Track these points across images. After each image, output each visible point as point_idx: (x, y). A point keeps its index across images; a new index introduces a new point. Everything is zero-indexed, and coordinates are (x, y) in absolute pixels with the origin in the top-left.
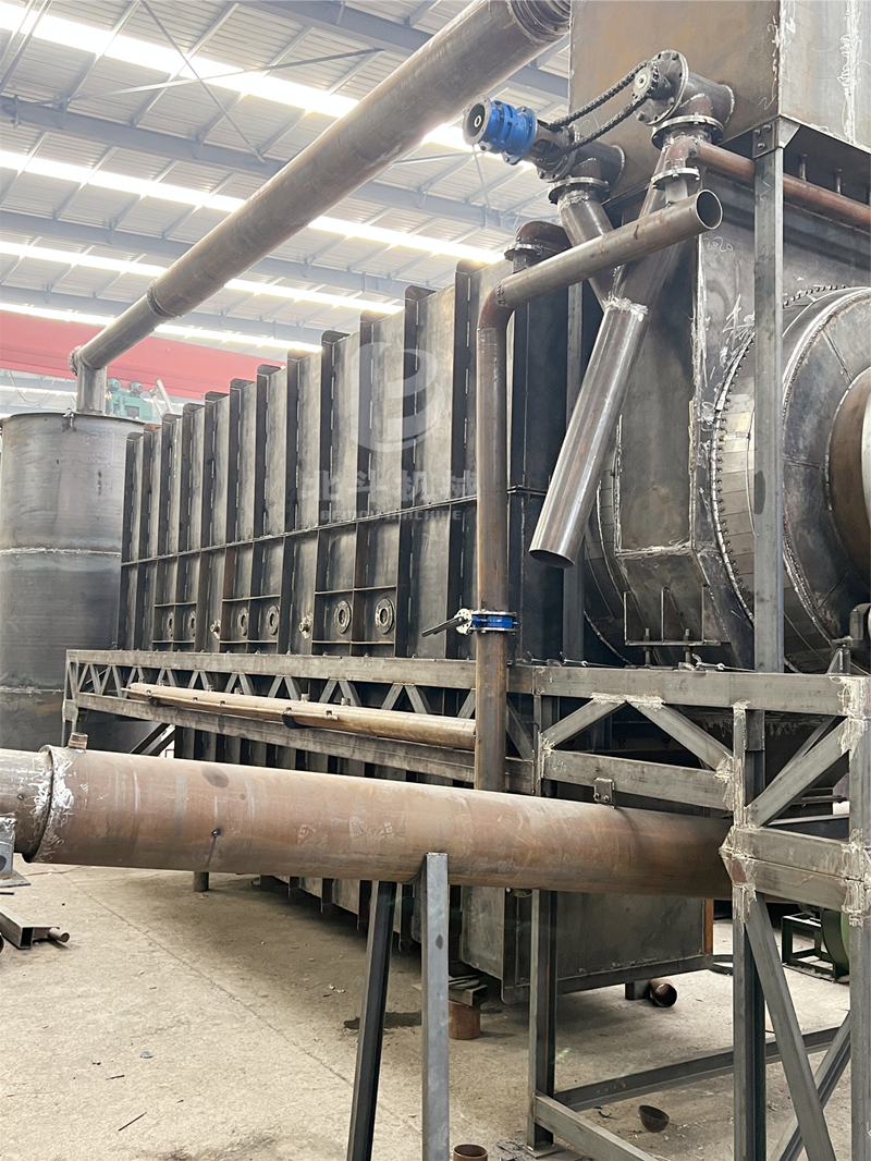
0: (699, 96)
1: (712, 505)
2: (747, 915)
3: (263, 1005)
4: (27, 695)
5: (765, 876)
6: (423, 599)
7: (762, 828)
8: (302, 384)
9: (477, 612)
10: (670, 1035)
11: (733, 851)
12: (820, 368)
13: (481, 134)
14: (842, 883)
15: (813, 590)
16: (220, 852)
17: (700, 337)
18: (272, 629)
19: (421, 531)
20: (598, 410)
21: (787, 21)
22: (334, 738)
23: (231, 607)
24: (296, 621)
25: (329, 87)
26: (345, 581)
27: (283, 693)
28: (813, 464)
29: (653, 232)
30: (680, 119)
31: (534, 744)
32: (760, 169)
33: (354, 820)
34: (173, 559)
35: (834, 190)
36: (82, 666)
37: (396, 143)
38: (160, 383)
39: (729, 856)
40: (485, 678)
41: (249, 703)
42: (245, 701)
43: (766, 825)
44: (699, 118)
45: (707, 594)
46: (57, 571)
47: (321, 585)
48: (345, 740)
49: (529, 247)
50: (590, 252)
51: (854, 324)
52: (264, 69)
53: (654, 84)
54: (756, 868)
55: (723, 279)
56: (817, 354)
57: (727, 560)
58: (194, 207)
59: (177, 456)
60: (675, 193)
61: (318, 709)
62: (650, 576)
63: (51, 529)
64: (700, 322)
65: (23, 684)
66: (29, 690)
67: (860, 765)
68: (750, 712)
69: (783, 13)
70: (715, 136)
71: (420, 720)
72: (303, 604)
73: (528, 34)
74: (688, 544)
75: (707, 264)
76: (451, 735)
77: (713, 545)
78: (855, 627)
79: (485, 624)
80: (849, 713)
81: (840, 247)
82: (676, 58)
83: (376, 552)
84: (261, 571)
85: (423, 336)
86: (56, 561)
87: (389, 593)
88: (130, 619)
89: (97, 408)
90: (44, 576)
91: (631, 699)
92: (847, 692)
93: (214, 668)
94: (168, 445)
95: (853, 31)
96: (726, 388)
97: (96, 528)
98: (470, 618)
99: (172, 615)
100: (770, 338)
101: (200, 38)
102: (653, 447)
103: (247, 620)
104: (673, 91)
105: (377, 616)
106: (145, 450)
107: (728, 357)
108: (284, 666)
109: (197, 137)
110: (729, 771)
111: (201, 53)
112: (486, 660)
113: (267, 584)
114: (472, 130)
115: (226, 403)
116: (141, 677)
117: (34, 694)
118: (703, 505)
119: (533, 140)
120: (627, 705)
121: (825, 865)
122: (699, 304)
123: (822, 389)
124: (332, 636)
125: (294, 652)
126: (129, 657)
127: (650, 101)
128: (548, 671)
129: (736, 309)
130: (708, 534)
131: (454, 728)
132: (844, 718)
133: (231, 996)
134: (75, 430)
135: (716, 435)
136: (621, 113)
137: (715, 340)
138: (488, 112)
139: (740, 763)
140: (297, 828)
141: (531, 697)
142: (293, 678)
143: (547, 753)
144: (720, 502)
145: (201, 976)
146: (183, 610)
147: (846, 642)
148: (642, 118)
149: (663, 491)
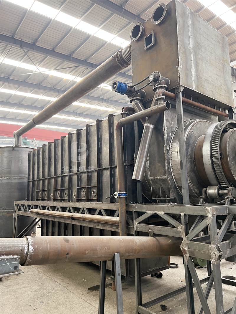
0: (163, 81)
1: (170, 167)
2: (187, 262)
3: (68, 286)
4: (4, 212)
5: (191, 252)
6: (103, 188)
7: (190, 242)
8: (72, 140)
9: (118, 193)
10: (162, 285)
11: (184, 246)
12: (191, 137)
13: (116, 88)
14: (210, 254)
15: (193, 185)
16: (68, 258)
17: (165, 131)
18: (66, 196)
19: (102, 173)
20: (145, 148)
21: (181, 65)
22: (83, 222)
23: (55, 191)
24: (72, 194)
25: (69, 74)
26: (84, 184)
27: (70, 211)
28: (191, 158)
29: (156, 110)
30: (159, 86)
31: (133, 222)
32: (177, 96)
33: (98, 247)
34: (41, 180)
35: (191, 100)
36: (18, 205)
37: (91, 88)
38: (34, 139)
39: (182, 248)
40: (121, 208)
41: (62, 214)
42: (60, 213)
43: (190, 241)
44: (164, 85)
45: (171, 187)
46: (11, 182)
47: (78, 186)
48: (86, 222)
49: (126, 112)
50: (141, 114)
51: (197, 127)
52: (54, 70)
53: (154, 78)
54: (189, 251)
55: (169, 119)
56: (190, 134)
57: (174, 179)
58: (39, 99)
59: (41, 156)
60: (160, 101)
61: (79, 215)
62: (157, 183)
63: (9, 173)
64: (165, 128)
65: (3, 209)
66: (5, 211)
67: (212, 227)
68: (185, 215)
69: (180, 64)
70: (167, 89)
71: (105, 218)
72: (73, 190)
73: (121, 66)
74: (166, 176)
75: (166, 116)
76: (114, 221)
77: (171, 176)
78: (204, 194)
79: (121, 195)
80: (208, 215)
81: (191, 111)
82: (158, 73)
83: (91, 178)
84: (63, 182)
85: (101, 130)
86: (11, 180)
87: (95, 187)
88: (30, 194)
89: (20, 145)
90: (8, 184)
91: (156, 212)
92: (208, 210)
93: (52, 205)
94: (39, 154)
95: (193, 67)
96: (171, 142)
97: (20, 172)
98: (117, 194)
99: (40, 193)
100: (181, 132)
101: (40, 63)
102: (156, 155)
103: (60, 194)
104: (158, 80)
105: (92, 193)
106: (33, 155)
107: (171, 135)
108: (70, 205)
109: (40, 84)
110: (181, 228)
111: (41, 66)
112: (121, 203)
113: (64, 185)
114: (114, 88)
115: (53, 144)
116: (33, 208)
117: (6, 212)
118: (168, 168)
119: (127, 90)
120: (155, 213)
121: (206, 250)
122: (165, 124)
123: (192, 142)
124: (81, 197)
125: (72, 201)
126: (30, 203)
127: (153, 82)
128: (136, 206)
129: (172, 125)
130: (170, 174)
131: (114, 219)
132: (207, 216)
133: (60, 284)
134: (15, 150)
135: (170, 152)
136: (147, 84)
137: (168, 132)
138: (117, 84)
139: (183, 227)
140: (86, 251)
141: (132, 212)
142: (72, 207)
143: (136, 224)
144: (172, 167)
145: (52, 279)
146: (43, 192)
147: (202, 197)
148: (151, 85)
149: (159, 164)
